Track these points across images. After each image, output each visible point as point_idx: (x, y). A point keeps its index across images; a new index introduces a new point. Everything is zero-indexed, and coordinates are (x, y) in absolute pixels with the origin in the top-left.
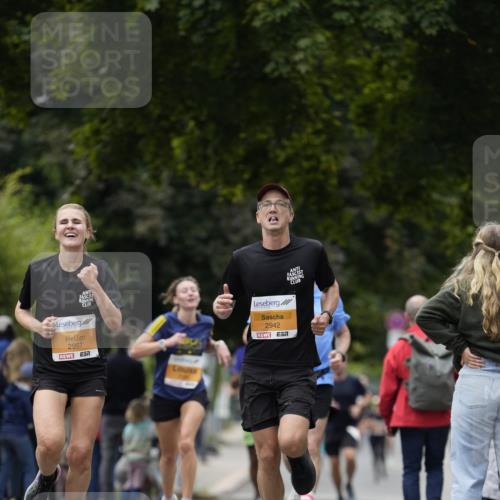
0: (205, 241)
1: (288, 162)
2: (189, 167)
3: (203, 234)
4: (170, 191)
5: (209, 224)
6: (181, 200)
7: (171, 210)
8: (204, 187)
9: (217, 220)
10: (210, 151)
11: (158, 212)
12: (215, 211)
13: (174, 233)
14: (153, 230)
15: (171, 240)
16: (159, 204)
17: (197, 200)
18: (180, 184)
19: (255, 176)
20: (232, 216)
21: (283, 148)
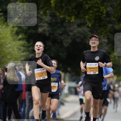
0: (61, 35)
1: (89, 9)
2: (56, 9)
3: (61, 32)
4: (50, 18)
5: (63, 29)
6: (54, 21)
7: (50, 24)
8: (61, 16)
9: (65, 27)
10: (63, 5)
11: (46, 25)
12: (65, 25)
13: (51, 32)
14: (44, 31)
15: (50, 34)
16: (46, 22)
17: (59, 21)
18: (53, 16)
19: (79, 13)
20: (70, 27)
21: (88, 4)
